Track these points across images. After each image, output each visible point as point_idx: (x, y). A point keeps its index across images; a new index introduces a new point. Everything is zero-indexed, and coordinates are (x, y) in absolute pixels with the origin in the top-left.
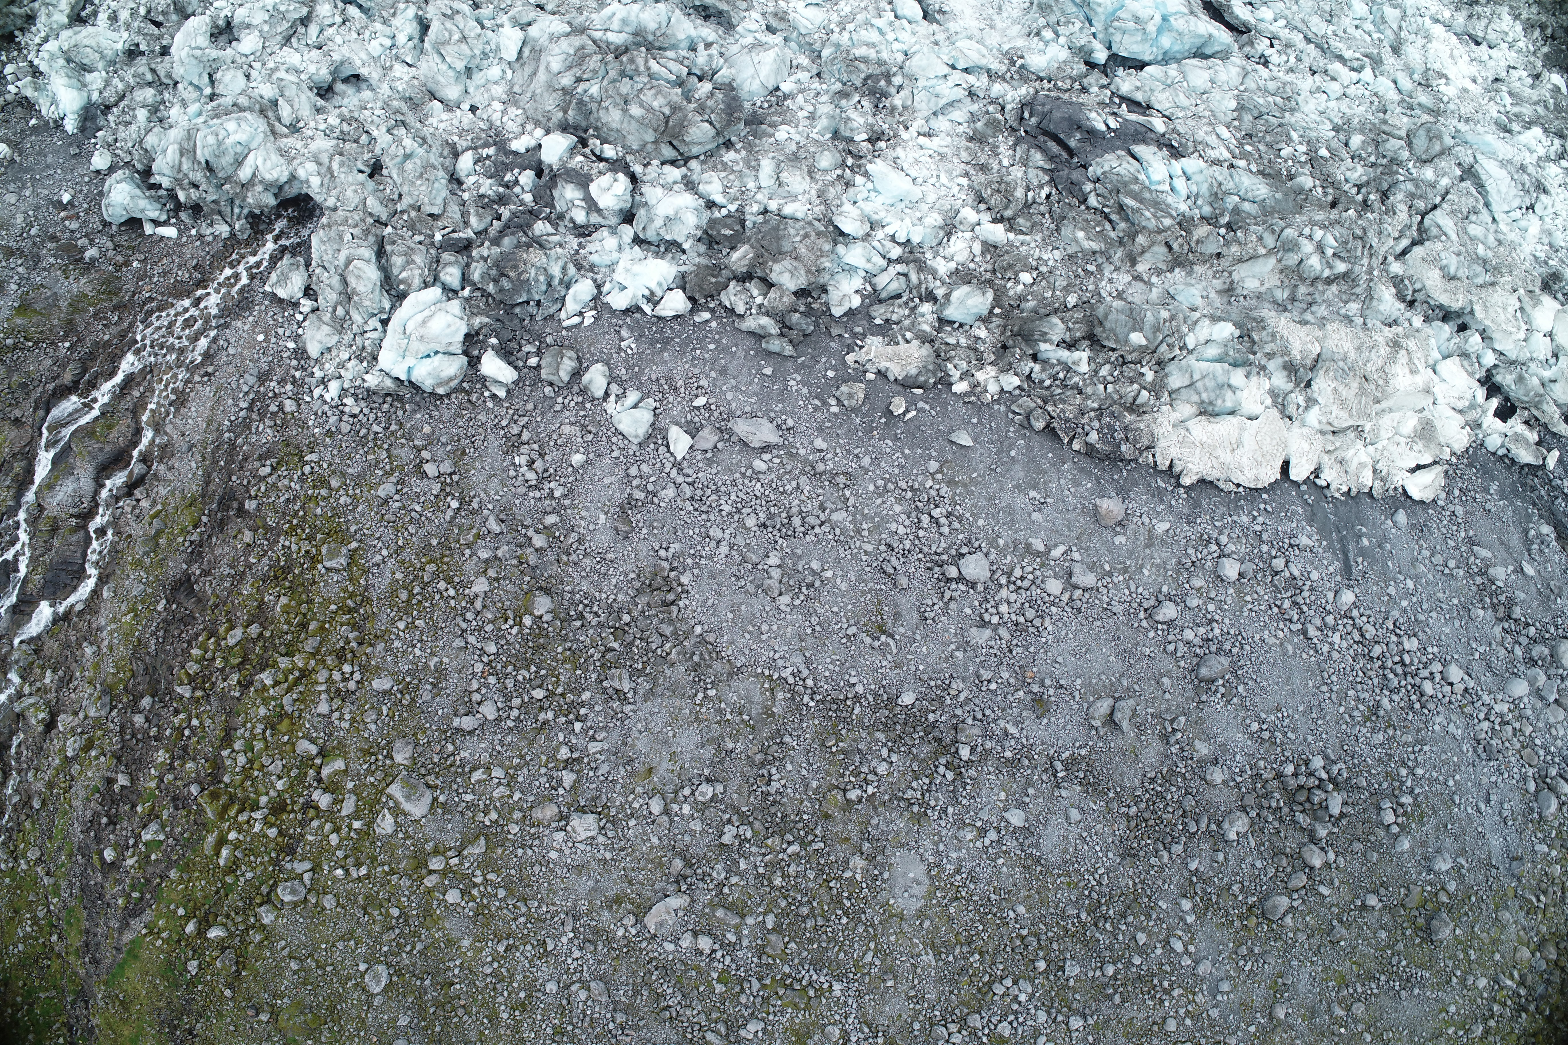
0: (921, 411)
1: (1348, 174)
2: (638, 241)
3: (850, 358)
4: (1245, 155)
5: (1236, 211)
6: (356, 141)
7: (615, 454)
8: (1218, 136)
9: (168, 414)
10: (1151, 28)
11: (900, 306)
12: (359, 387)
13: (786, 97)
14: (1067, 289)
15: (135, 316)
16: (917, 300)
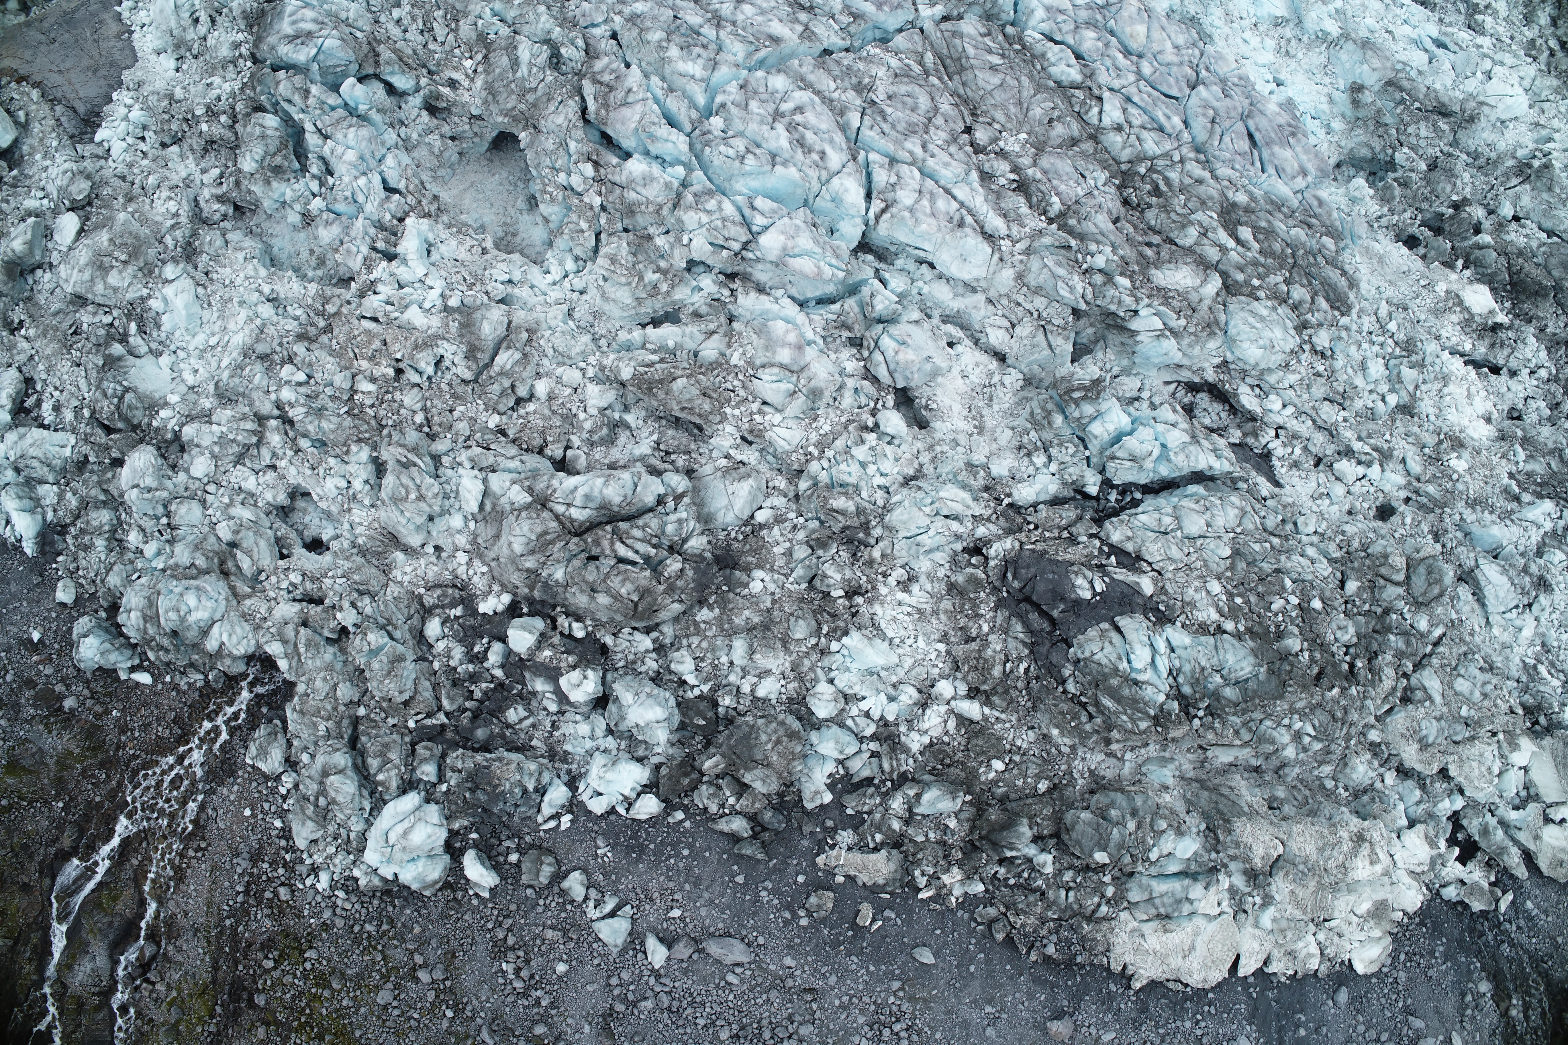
0: (888, 919)
1: (1339, 634)
2: (610, 731)
3: (820, 860)
4: (1233, 613)
5: (1216, 695)
6: (320, 601)
7: (596, 962)
8: (1208, 592)
9: (169, 888)
10: (1148, 464)
11: (872, 796)
12: (347, 879)
13: (761, 526)
14: (1038, 777)
15: (122, 774)
16: (889, 784)
